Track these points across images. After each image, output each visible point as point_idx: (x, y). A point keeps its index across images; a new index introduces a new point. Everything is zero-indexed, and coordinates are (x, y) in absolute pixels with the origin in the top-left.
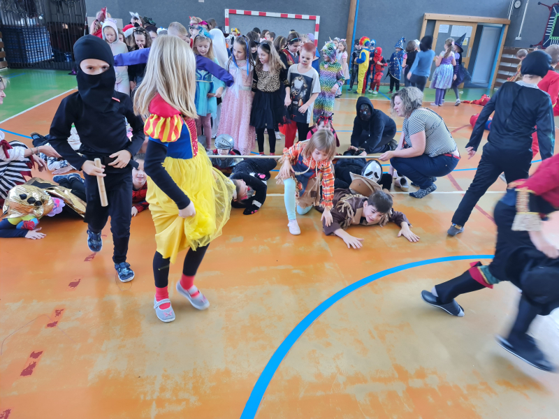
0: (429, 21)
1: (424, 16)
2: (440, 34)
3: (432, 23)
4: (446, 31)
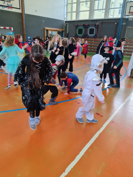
0: (46, 30)
2: (49, 34)
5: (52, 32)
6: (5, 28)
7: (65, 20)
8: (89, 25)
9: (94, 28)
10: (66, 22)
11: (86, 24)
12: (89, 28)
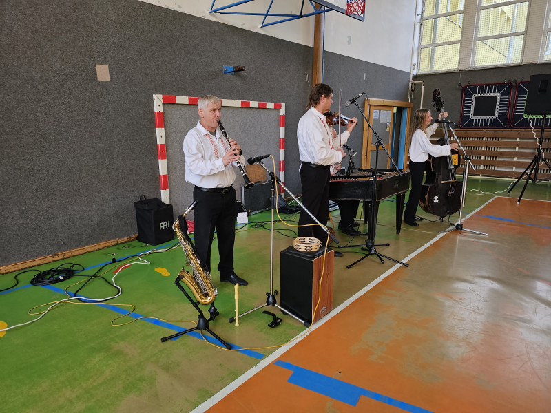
1: (365, 101)
2: (374, 120)
4: (377, 117)
5: (380, 111)
6: (262, 107)
7: (414, 72)
10: (415, 77)
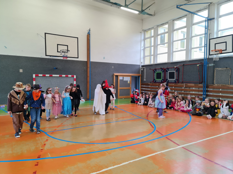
0: (116, 76)
1: (114, 74)
2: (120, 80)
3: (117, 76)
4: (122, 79)
5: (123, 77)
6: (67, 76)
7: (142, 65)
8: (168, 69)
9: (175, 71)
11: (165, 67)
12: (169, 72)
